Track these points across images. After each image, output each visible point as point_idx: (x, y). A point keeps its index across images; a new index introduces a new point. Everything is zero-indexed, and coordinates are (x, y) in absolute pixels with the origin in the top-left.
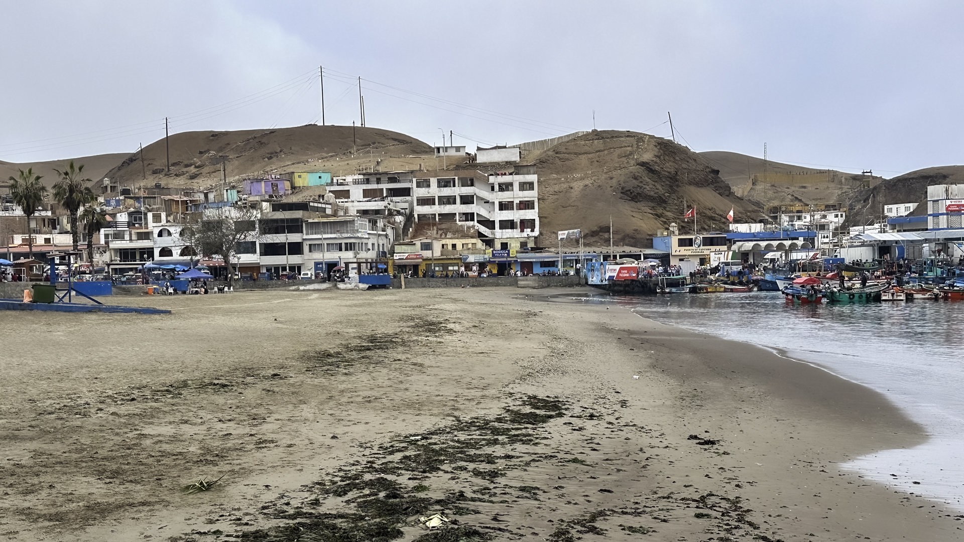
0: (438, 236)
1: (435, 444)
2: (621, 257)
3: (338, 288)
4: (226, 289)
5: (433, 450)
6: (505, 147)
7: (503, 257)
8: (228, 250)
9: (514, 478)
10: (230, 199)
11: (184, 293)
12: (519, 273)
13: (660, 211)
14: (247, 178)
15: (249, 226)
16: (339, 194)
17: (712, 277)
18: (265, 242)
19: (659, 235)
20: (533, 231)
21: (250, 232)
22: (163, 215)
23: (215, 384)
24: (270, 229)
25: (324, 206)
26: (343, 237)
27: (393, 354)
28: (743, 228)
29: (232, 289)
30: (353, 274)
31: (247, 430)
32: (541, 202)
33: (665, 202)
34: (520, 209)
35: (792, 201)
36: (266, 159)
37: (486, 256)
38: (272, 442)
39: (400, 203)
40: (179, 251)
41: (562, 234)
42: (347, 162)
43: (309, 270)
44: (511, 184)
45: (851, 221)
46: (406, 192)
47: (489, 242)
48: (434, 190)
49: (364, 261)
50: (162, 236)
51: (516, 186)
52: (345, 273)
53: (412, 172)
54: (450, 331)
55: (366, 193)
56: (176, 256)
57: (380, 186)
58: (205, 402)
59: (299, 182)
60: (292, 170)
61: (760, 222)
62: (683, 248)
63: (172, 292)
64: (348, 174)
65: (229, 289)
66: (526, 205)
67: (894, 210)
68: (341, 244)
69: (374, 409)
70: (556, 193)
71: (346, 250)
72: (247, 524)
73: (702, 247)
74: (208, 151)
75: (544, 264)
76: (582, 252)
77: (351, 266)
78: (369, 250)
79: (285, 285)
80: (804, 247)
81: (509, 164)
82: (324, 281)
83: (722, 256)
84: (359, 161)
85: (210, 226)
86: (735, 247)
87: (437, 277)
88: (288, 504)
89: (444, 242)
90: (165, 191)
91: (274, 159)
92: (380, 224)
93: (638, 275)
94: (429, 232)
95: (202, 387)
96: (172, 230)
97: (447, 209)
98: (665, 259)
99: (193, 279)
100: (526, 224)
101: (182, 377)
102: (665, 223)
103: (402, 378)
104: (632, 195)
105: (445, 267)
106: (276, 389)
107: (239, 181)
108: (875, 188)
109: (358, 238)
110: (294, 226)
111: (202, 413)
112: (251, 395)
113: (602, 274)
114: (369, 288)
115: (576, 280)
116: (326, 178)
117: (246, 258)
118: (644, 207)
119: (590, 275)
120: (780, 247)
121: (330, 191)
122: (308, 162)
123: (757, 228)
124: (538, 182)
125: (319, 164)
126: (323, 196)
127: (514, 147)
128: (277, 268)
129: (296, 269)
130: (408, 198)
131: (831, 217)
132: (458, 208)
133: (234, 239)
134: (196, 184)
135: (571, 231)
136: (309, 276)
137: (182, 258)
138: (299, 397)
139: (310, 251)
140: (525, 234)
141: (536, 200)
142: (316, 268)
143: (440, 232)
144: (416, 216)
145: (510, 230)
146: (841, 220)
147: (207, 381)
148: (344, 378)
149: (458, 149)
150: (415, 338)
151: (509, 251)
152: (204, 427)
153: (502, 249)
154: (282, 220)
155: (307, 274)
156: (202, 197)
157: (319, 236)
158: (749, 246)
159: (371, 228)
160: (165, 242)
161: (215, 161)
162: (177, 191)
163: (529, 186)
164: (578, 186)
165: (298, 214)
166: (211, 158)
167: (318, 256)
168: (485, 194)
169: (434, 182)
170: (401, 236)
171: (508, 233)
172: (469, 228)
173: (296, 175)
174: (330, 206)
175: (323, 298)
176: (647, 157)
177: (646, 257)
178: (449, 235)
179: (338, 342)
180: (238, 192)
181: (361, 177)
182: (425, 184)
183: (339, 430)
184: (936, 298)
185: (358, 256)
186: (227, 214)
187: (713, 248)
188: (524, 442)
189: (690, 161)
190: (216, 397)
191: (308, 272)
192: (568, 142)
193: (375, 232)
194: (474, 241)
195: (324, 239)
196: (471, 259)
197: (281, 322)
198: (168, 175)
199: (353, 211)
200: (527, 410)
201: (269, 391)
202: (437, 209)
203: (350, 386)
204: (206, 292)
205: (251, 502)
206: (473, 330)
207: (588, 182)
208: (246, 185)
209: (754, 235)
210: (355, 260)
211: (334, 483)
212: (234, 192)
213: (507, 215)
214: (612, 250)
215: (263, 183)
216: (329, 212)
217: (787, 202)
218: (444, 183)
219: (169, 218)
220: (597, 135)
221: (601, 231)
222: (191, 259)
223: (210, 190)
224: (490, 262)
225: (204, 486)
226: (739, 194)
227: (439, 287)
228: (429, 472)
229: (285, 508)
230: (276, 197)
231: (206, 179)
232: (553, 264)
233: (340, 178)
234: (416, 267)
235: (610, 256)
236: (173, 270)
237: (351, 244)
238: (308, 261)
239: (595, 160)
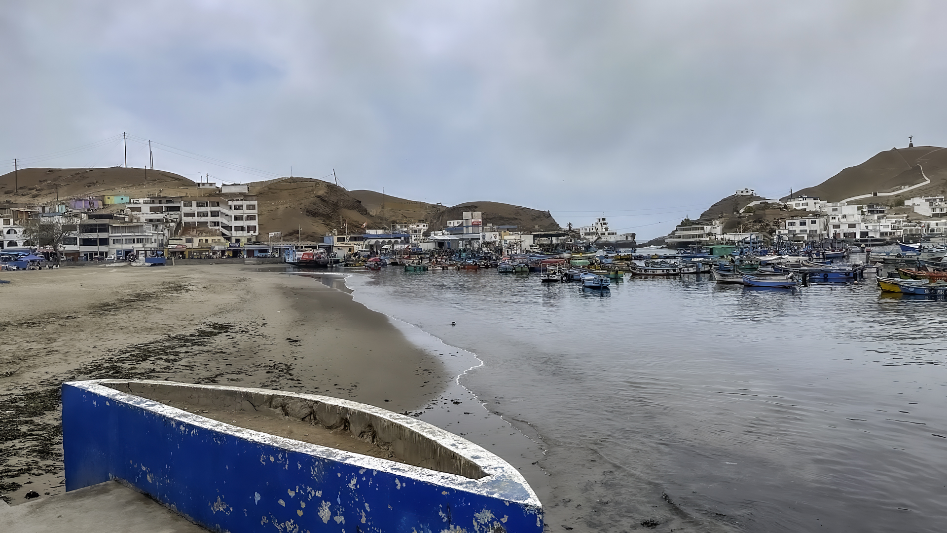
0: (197, 235)
1: (151, 348)
2: (305, 247)
3: (131, 266)
4: (54, 267)
5: (148, 351)
6: (239, 185)
7: (236, 247)
8: (57, 242)
9: (186, 362)
10: (60, 211)
11: (24, 269)
12: (245, 256)
13: (328, 222)
14: (73, 198)
15: (73, 228)
16: (133, 209)
17: (354, 258)
18: (83, 238)
19: (327, 235)
20: (255, 232)
21: (72, 232)
22: (12, 220)
23: (28, 323)
24: (86, 230)
25: (123, 216)
26: (136, 235)
27: (147, 303)
28: (372, 232)
29: (58, 267)
30: (141, 257)
31: (43, 346)
32: (260, 216)
33: (331, 217)
34: (247, 220)
35: (402, 217)
36: (87, 187)
37: (226, 247)
38: (57, 351)
39: (173, 215)
40: (22, 244)
41: (272, 235)
42: (141, 190)
43: (113, 255)
44: (242, 206)
45: (432, 229)
46: (178, 209)
47: (228, 239)
48: (194, 208)
49: (149, 249)
50: (9, 234)
51: (245, 207)
52: (137, 257)
53: (181, 197)
54: (187, 290)
55: (152, 209)
56: (20, 246)
57: (161, 205)
58: (19, 332)
59: (108, 202)
60: (104, 194)
61: (382, 229)
62: (339, 243)
63: (15, 269)
64: (140, 198)
65: (57, 266)
66: (251, 218)
67: (452, 223)
68: (134, 239)
69: (124, 332)
70: (269, 211)
71: (138, 242)
72: (29, 390)
73: (350, 242)
74: (46, 181)
75: (260, 251)
76: (283, 244)
77: (140, 252)
78: (153, 242)
79: (97, 264)
80: (402, 242)
81: (241, 194)
82: (123, 261)
83: (360, 247)
84: (149, 190)
85: (44, 228)
86: (366, 242)
87: (195, 259)
88: (56, 379)
89: (200, 238)
90: (13, 205)
91: (92, 187)
92: (161, 227)
93: (313, 257)
94: (191, 233)
95: (20, 324)
96: (17, 230)
97: (203, 219)
98: (329, 249)
99: (31, 261)
100: (249, 228)
101: (8, 320)
102: (331, 228)
103: (146, 316)
104: (312, 213)
105: (201, 253)
106: (67, 324)
107: (67, 200)
108: (443, 212)
109: (145, 235)
110: (104, 229)
111: (16, 339)
112: (50, 328)
113: (293, 256)
114: (152, 265)
115: (279, 260)
116: (126, 199)
117: (69, 248)
118: (319, 220)
119: (287, 257)
120: (389, 242)
121: (128, 208)
122: (114, 189)
123: (380, 232)
124: (258, 205)
125: (122, 190)
126: (123, 210)
127: (245, 185)
128: (91, 254)
129: (104, 255)
130: (178, 212)
131: (421, 226)
132: (209, 219)
133: (61, 236)
134: (37, 201)
135: (276, 233)
136: (113, 258)
137: (24, 247)
138: (80, 328)
139: (114, 243)
140: (250, 234)
141: (257, 215)
142: (118, 254)
143: (198, 232)
144: (183, 223)
145: (241, 232)
146: (426, 228)
147: (24, 321)
148: (111, 317)
149: (211, 184)
150: (165, 294)
151: (239, 244)
152: (17, 346)
153: (236, 243)
154: (95, 225)
155: (112, 257)
156: (40, 209)
157: (120, 234)
158: (373, 241)
159: (154, 230)
160: (12, 237)
161: (50, 187)
162: (22, 205)
163: (253, 207)
164: (282, 207)
165: (107, 221)
166: (48, 185)
167: (118, 246)
168: (226, 211)
169: (194, 203)
170: (174, 234)
171: (240, 233)
172: (216, 230)
173: (106, 197)
174: (128, 217)
175: (118, 272)
176: (321, 193)
177: (319, 247)
178: (204, 234)
179: (116, 297)
180: (66, 206)
181: (149, 199)
182: (189, 205)
183: (99, 344)
184: (459, 269)
185: (145, 246)
186: (57, 220)
187: (356, 243)
188: (199, 345)
189: (345, 195)
190: (28, 330)
191: (113, 256)
192: (276, 183)
193: (157, 232)
194: (219, 238)
195: (123, 236)
196: (217, 248)
197: (85, 287)
198: (16, 195)
199: (143, 220)
200: (210, 330)
201: (63, 325)
202: (196, 219)
203: (113, 321)
204: (40, 269)
205: (35, 380)
206: (202, 289)
207: (287, 206)
208: (72, 203)
209: (378, 236)
210: (143, 249)
211: (86, 368)
212: (64, 207)
213: (239, 223)
214: (300, 243)
215: (83, 201)
216: (127, 220)
217: (400, 218)
218: (200, 204)
219: (16, 222)
220: (293, 180)
221: (294, 233)
222: (30, 248)
223: (47, 205)
224: (228, 250)
225: (8, 374)
226: (371, 214)
227: (196, 264)
228: (142, 361)
229: (54, 381)
230: (92, 210)
231: (44, 198)
232: (266, 251)
233: (136, 199)
234: (182, 253)
235: (299, 247)
236: (17, 255)
237: (141, 239)
238: (113, 249)
239: (292, 194)
